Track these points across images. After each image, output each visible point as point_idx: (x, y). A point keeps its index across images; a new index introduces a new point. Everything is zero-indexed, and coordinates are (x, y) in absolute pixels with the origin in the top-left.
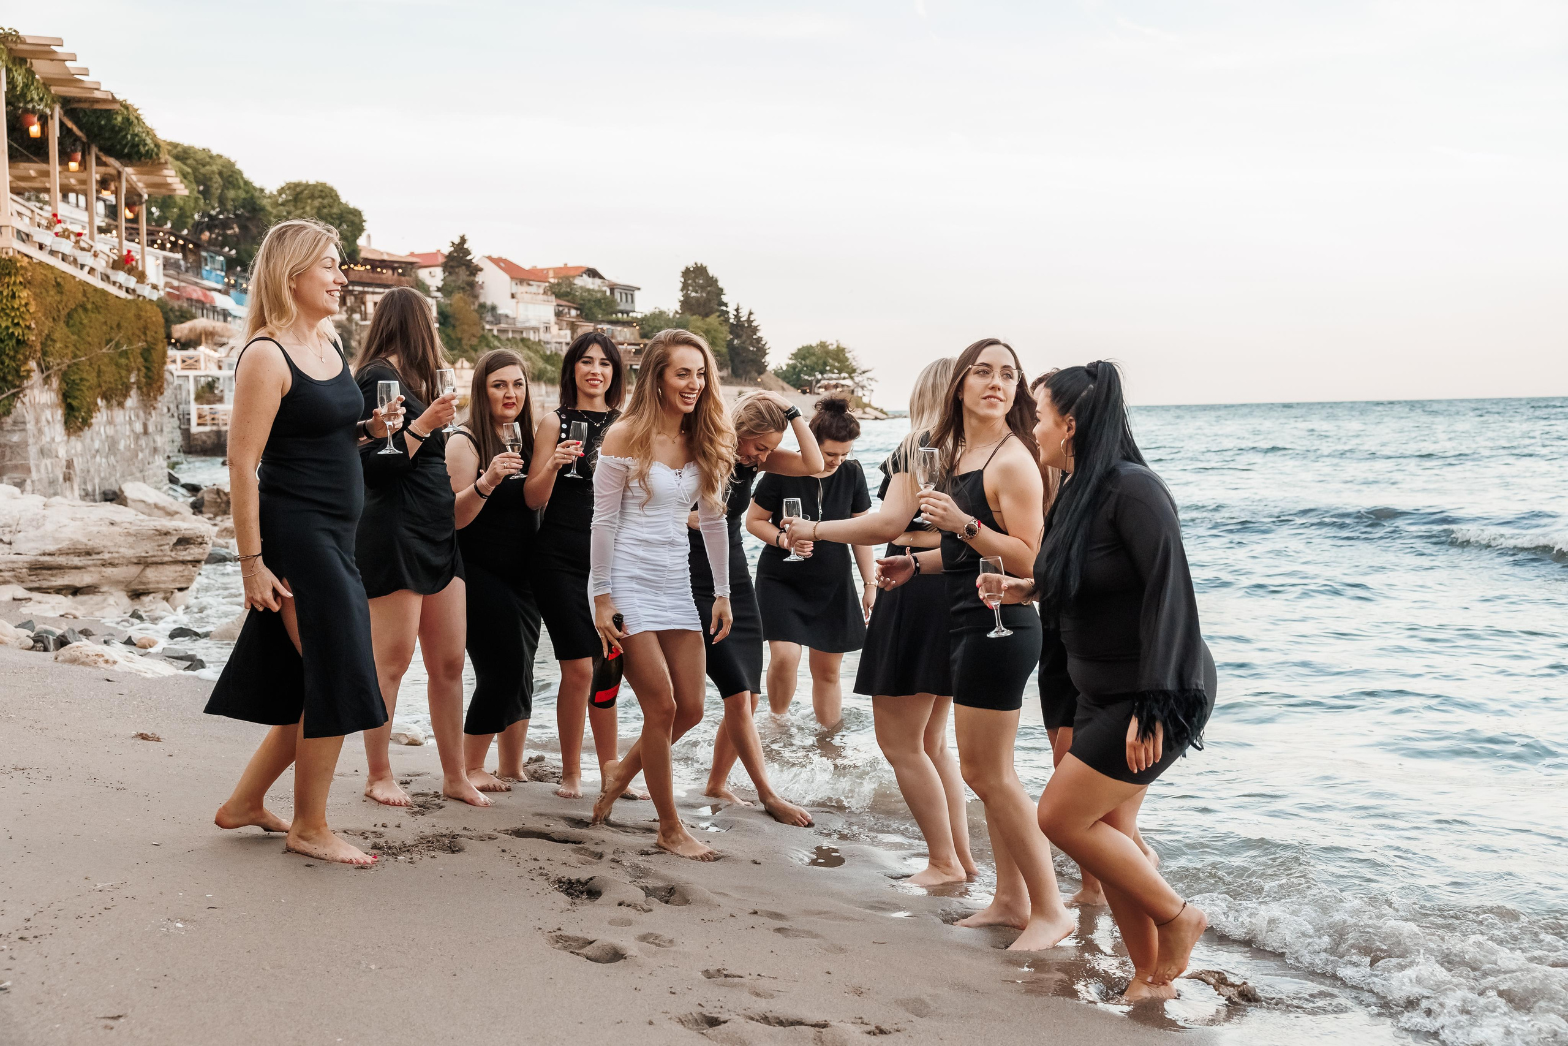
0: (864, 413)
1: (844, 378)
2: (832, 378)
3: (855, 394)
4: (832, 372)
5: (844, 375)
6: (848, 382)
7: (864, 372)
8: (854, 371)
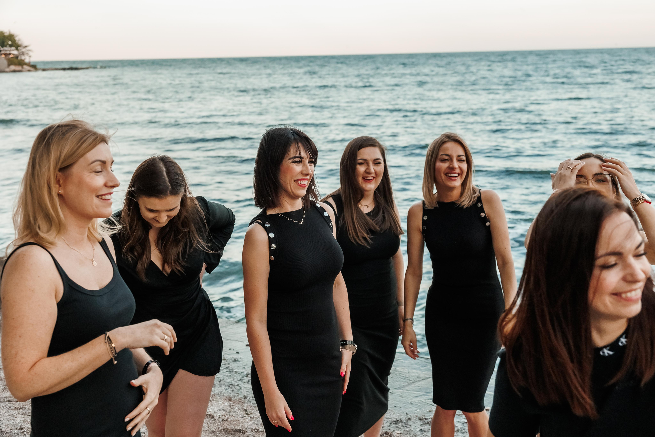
0: (22, 68)
1: (13, 50)
2: (7, 49)
3: (19, 58)
4: (6, 46)
5: (13, 48)
6: (15, 52)
7: (26, 47)
8: (20, 46)
